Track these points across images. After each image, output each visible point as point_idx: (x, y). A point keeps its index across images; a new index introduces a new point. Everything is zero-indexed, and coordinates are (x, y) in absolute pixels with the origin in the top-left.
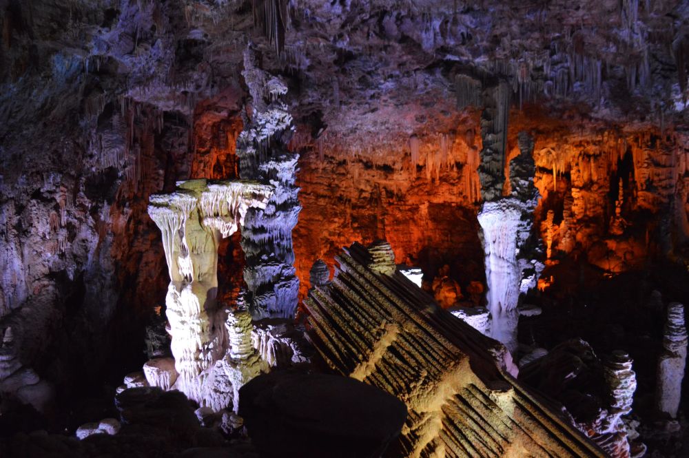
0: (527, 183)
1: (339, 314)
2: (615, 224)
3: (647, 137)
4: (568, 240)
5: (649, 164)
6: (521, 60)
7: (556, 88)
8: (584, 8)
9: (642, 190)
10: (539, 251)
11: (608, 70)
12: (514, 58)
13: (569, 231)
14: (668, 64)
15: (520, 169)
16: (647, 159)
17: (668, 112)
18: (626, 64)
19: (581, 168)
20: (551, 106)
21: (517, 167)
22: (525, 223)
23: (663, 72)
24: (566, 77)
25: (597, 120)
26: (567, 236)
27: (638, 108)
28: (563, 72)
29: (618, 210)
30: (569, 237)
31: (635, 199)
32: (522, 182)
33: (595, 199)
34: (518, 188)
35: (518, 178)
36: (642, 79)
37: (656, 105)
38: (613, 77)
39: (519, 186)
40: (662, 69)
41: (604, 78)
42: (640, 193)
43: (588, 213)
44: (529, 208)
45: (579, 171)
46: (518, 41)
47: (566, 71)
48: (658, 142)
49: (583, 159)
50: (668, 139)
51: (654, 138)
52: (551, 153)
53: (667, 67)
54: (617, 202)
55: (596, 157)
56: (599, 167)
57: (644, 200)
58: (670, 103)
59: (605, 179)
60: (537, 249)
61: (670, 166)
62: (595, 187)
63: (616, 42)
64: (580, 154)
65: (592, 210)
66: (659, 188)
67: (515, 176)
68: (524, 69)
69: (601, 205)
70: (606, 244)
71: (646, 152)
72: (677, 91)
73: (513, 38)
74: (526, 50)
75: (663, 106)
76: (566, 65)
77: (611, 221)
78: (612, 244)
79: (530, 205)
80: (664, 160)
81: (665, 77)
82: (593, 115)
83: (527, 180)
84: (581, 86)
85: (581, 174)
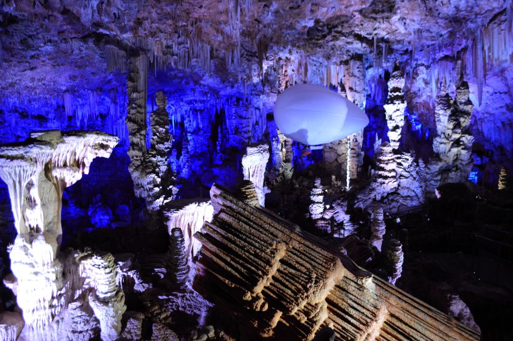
0: (164, 130)
2: (217, 158)
3: (234, 99)
4: (187, 170)
5: (235, 117)
6: (157, 39)
7: (180, 61)
8: (205, 7)
9: (232, 134)
10: (175, 179)
11: (214, 52)
12: (152, 37)
13: (187, 164)
14: (249, 52)
15: (159, 120)
16: (234, 114)
17: (249, 83)
18: (226, 49)
19: (191, 119)
20: (175, 74)
21: (156, 118)
22: (164, 159)
23: (247, 57)
24: (187, 55)
25: (204, 86)
26: (186, 167)
27: (231, 80)
28: (185, 50)
29: (218, 148)
30: (187, 168)
31: (228, 140)
32: (161, 129)
33: (202, 141)
34: (157, 134)
35: (157, 127)
36: (235, 60)
37: (242, 78)
38: (217, 57)
39: (158, 132)
40: (247, 55)
41: (212, 57)
42: (231, 136)
43: (197, 150)
44: (166, 148)
45: (190, 121)
46: (157, 24)
47: (187, 50)
48: (241, 102)
49: (192, 113)
50: (247, 100)
51: (238, 100)
52: (171, 108)
53: (249, 54)
54: (218, 142)
55: (201, 111)
56: (204, 119)
57: (234, 141)
58: (250, 78)
59: (208, 126)
60: (173, 177)
61: (248, 118)
62: (201, 132)
63: (222, 33)
64: (190, 109)
65: (200, 148)
66: (243, 133)
67: (155, 125)
68: (160, 46)
69: (206, 145)
70: (213, 171)
71: (234, 109)
72: (255, 70)
73: (152, 22)
74: (162, 32)
75: (246, 79)
76: (186, 46)
77: (214, 155)
78: (216, 171)
79: (167, 146)
80: (244, 114)
81: (249, 60)
82: (202, 82)
83: (164, 128)
84: (196, 61)
85: (192, 123)
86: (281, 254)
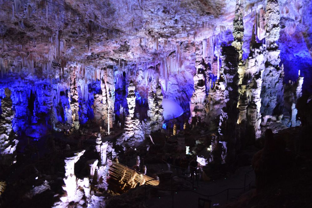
0: (10, 109)
1: (116, 171)
2: (34, 119)
3: (43, 85)
4: (16, 127)
5: (43, 95)
6: (5, 59)
7: (16, 69)
8: (37, 47)
9: (42, 105)
10: (17, 135)
11: (36, 64)
12: (2, 58)
13: (16, 124)
14: (55, 63)
15: (7, 103)
16: (43, 93)
17: (53, 78)
18: (43, 63)
19: (15, 96)
20: (11, 75)
21: (5, 103)
22: (10, 125)
23: (53, 66)
24: (20, 66)
25: (27, 80)
26: (15, 126)
27: (43, 77)
28: (19, 63)
29: (34, 114)
30: (16, 126)
31: (39, 108)
32: (8, 109)
33: (22, 109)
34: (6, 111)
35: (6, 107)
36: (48, 69)
37: (49, 76)
38: (38, 67)
39: (7, 110)
40: (53, 65)
41: (34, 67)
42: (41, 106)
43: (20, 115)
44: (11, 119)
45: (15, 98)
46: (7, 52)
48: (46, 87)
49: (16, 93)
50: (50, 86)
51: (45, 86)
53: (54, 64)
54: (34, 111)
55: (21, 92)
56: (23, 96)
57: (43, 109)
58: (54, 76)
59: (26, 101)
60: (16, 135)
61: (51, 96)
62: (22, 104)
63: (43, 57)
64: (15, 91)
65: (21, 113)
66: (48, 104)
67: (4, 106)
68: (7, 62)
69: (25, 111)
70: (32, 127)
71: (43, 91)
72: (57, 72)
73: (4, 51)
74: (9, 56)
75: (51, 76)
76: (20, 61)
77: (32, 118)
78: (34, 127)
79: (12, 118)
80: (49, 94)
81: (54, 68)
82: (26, 78)
83: (10, 108)
84: (25, 69)
85: (15, 99)
86: (125, 172)
